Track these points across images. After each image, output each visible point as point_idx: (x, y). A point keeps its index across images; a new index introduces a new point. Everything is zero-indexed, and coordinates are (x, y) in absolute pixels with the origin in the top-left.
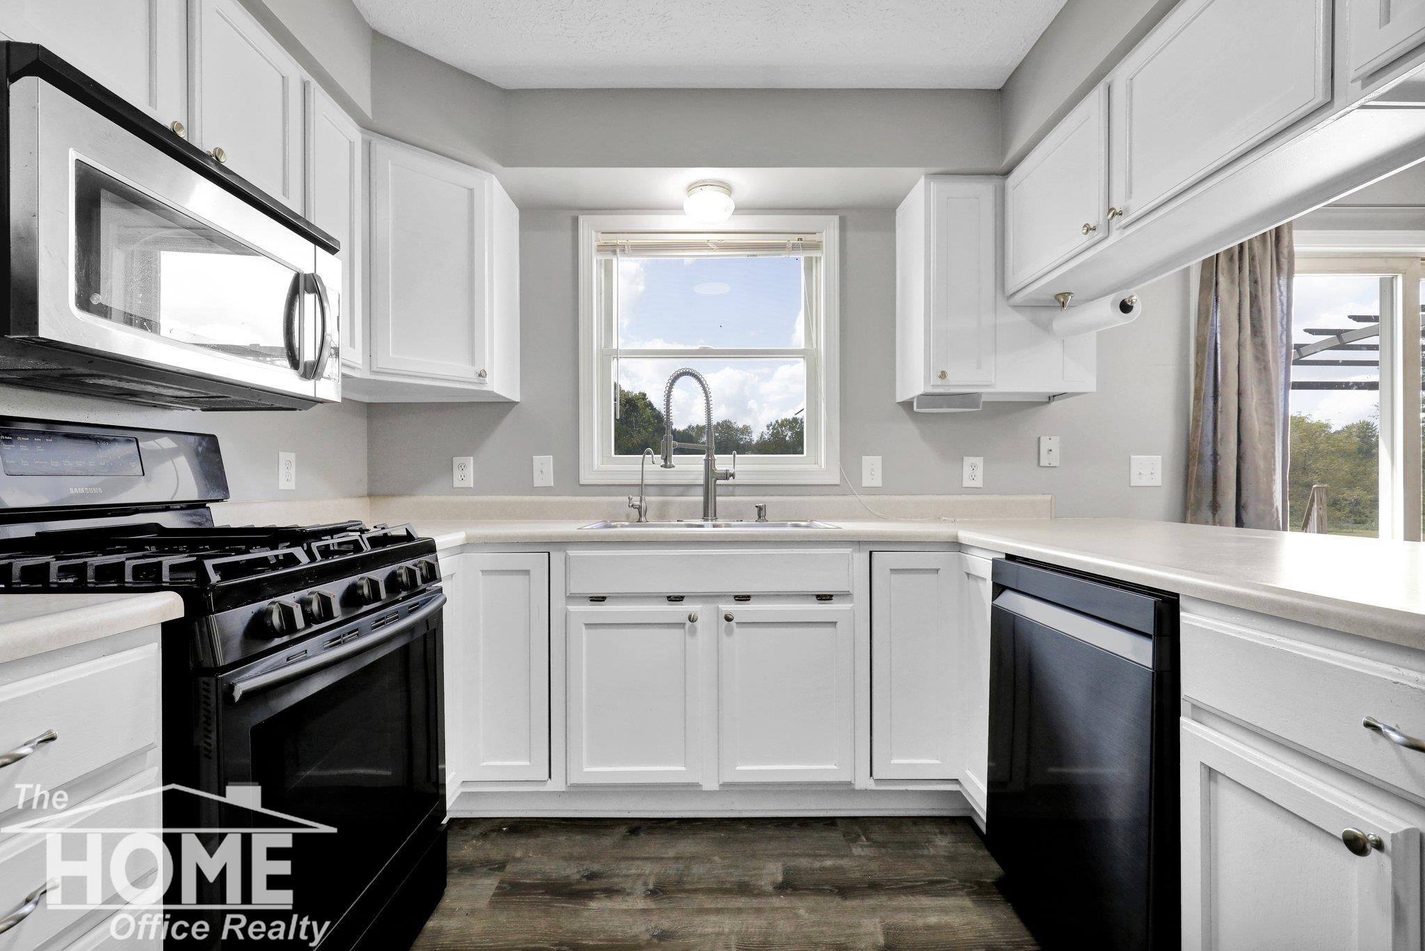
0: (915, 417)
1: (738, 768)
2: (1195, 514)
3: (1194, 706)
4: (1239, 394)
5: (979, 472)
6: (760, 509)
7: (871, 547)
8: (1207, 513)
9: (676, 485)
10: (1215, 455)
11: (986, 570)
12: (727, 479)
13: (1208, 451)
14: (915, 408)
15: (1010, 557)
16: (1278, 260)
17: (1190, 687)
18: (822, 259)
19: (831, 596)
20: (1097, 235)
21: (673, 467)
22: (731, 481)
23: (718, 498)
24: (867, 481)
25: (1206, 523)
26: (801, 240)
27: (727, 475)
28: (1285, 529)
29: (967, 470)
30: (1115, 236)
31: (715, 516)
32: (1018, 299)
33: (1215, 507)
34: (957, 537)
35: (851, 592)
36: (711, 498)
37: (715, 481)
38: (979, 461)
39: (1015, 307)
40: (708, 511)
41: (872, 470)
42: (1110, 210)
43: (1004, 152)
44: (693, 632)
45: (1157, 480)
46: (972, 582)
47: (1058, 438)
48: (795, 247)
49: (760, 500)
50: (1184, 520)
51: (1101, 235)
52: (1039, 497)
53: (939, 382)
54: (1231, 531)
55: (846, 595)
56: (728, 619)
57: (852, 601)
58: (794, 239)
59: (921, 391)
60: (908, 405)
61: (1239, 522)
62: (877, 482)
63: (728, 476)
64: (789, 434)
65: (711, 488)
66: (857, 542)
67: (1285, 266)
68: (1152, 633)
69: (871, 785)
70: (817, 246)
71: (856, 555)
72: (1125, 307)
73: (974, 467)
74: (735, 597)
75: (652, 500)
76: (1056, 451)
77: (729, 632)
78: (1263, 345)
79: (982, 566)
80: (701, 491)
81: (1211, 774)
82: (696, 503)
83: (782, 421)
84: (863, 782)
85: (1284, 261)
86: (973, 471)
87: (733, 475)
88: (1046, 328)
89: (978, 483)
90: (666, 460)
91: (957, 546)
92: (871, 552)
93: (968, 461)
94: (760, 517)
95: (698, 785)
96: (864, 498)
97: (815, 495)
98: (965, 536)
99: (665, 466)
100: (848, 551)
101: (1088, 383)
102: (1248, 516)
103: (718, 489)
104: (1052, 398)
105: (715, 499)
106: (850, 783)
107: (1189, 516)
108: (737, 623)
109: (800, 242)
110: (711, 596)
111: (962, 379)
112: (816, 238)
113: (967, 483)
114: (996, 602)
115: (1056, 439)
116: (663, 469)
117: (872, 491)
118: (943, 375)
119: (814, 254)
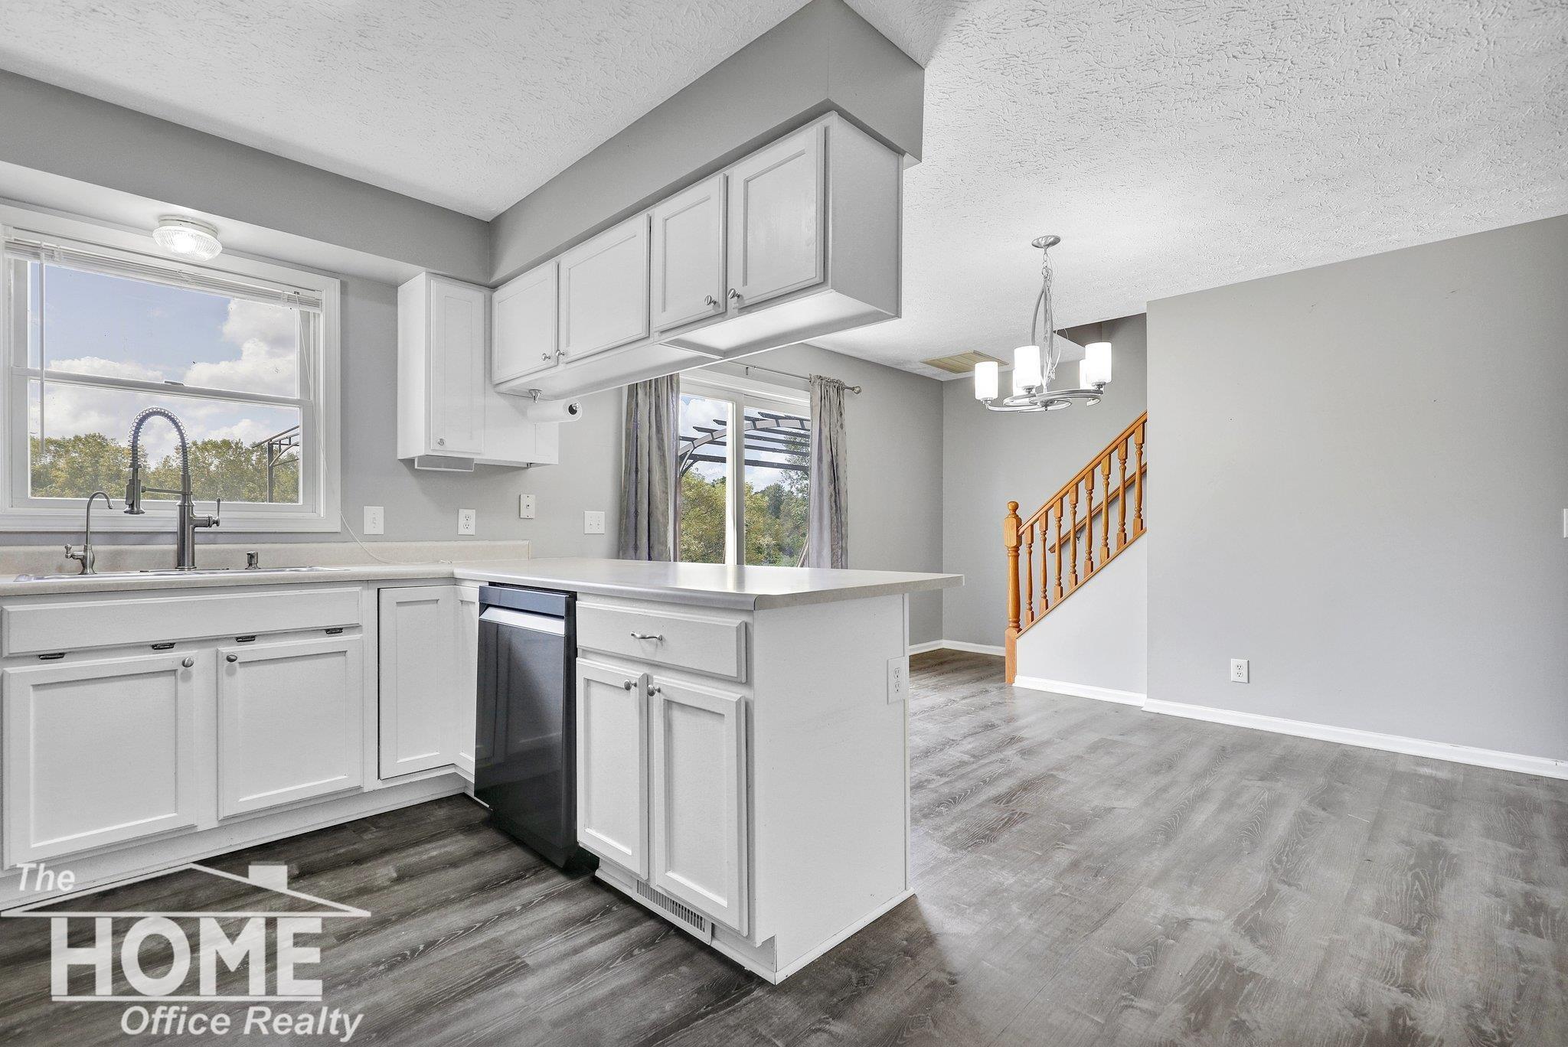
0: (417, 473)
1: (241, 800)
2: (624, 554)
3: (583, 650)
4: (649, 471)
5: (472, 522)
6: (251, 556)
7: (379, 584)
8: (631, 552)
9: (135, 533)
10: (636, 511)
11: (474, 596)
12: (210, 526)
13: (633, 510)
14: (416, 467)
15: (491, 584)
16: (671, 384)
17: (581, 642)
18: (322, 316)
19: (341, 629)
20: (551, 363)
21: (143, 513)
22: (214, 528)
23: (196, 547)
24: (369, 529)
25: (632, 559)
26: (298, 293)
27: (209, 523)
28: (675, 560)
29: (462, 521)
30: (561, 367)
31: (194, 565)
32: (503, 388)
33: (636, 548)
34: (453, 574)
35: (360, 624)
36: (188, 547)
37: (193, 529)
38: (472, 513)
39: (499, 393)
40: (182, 560)
41: (374, 519)
42: (558, 350)
43: (491, 273)
44: (187, 677)
45: (602, 530)
46: (465, 607)
47: (534, 496)
48: (289, 299)
49: (252, 548)
50: (618, 557)
51: (552, 364)
52: (520, 542)
53: (438, 447)
54: (646, 563)
55: (355, 627)
56: (230, 660)
57: (361, 632)
58: (290, 292)
59: (422, 453)
60: (409, 462)
61: (650, 559)
62: (380, 530)
63: (211, 523)
64: (216, 462)
65: (189, 534)
66: (365, 581)
67: (675, 389)
68: (563, 615)
69: (380, 785)
70: (316, 303)
71: (365, 593)
72: (572, 411)
73: (467, 518)
74: (237, 638)
75: (99, 549)
76: (532, 507)
77: (231, 673)
78: (662, 440)
79: (471, 593)
80: (175, 538)
81: (588, 681)
82: (164, 553)
83: (205, 444)
84: (372, 784)
85: (674, 385)
86: (467, 521)
87: (217, 523)
88: (523, 413)
89: (471, 531)
90: (132, 505)
91: (453, 580)
92: (379, 589)
93: (463, 513)
94: (250, 564)
95: (194, 827)
96: (365, 545)
97: (313, 542)
98: (459, 572)
99: (131, 512)
100: (358, 589)
101: (554, 459)
102: (654, 554)
103: (197, 537)
104: (529, 465)
105: (193, 549)
106: (360, 788)
107: (621, 554)
108: (240, 663)
109: (296, 295)
110: (206, 640)
111: (457, 446)
112: (316, 295)
113: (462, 531)
114: (482, 617)
115: (532, 497)
116: (128, 515)
117: (374, 538)
118: (442, 442)
119: (312, 310)
